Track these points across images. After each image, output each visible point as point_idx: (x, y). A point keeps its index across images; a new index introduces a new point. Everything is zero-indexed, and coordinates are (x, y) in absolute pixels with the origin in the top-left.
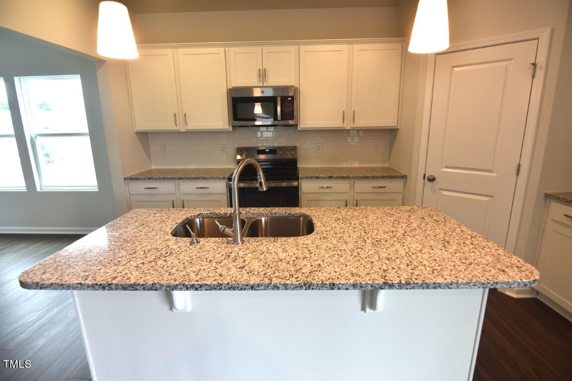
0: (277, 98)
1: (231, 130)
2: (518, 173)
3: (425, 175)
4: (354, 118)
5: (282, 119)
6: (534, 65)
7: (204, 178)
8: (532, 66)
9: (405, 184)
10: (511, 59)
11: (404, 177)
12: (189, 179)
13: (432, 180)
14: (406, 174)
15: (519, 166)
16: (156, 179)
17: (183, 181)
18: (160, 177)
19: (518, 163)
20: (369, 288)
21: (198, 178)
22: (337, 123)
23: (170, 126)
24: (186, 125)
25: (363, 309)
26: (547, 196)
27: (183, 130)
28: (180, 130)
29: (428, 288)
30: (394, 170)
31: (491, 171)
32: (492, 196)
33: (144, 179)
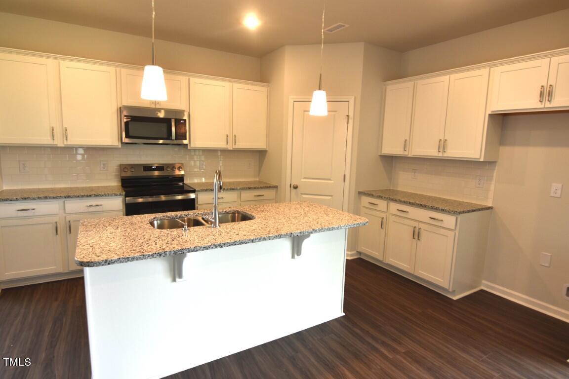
0: (171, 120)
1: (120, 146)
2: (344, 181)
3: (291, 185)
4: (235, 140)
5: (176, 139)
6: (348, 116)
7: (96, 196)
8: (347, 117)
9: (277, 192)
10: (336, 111)
11: (276, 187)
12: (78, 196)
13: (296, 187)
14: (277, 185)
15: (345, 175)
16: (34, 199)
17: (71, 199)
18: (40, 196)
19: (344, 174)
20: (307, 233)
21: (90, 196)
22: (221, 144)
23: (46, 140)
24: (67, 140)
25: (293, 257)
26: (360, 193)
27: (60, 144)
28: (57, 145)
29: (330, 230)
30: (266, 183)
31: (330, 180)
32: (332, 196)
33: (17, 199)
